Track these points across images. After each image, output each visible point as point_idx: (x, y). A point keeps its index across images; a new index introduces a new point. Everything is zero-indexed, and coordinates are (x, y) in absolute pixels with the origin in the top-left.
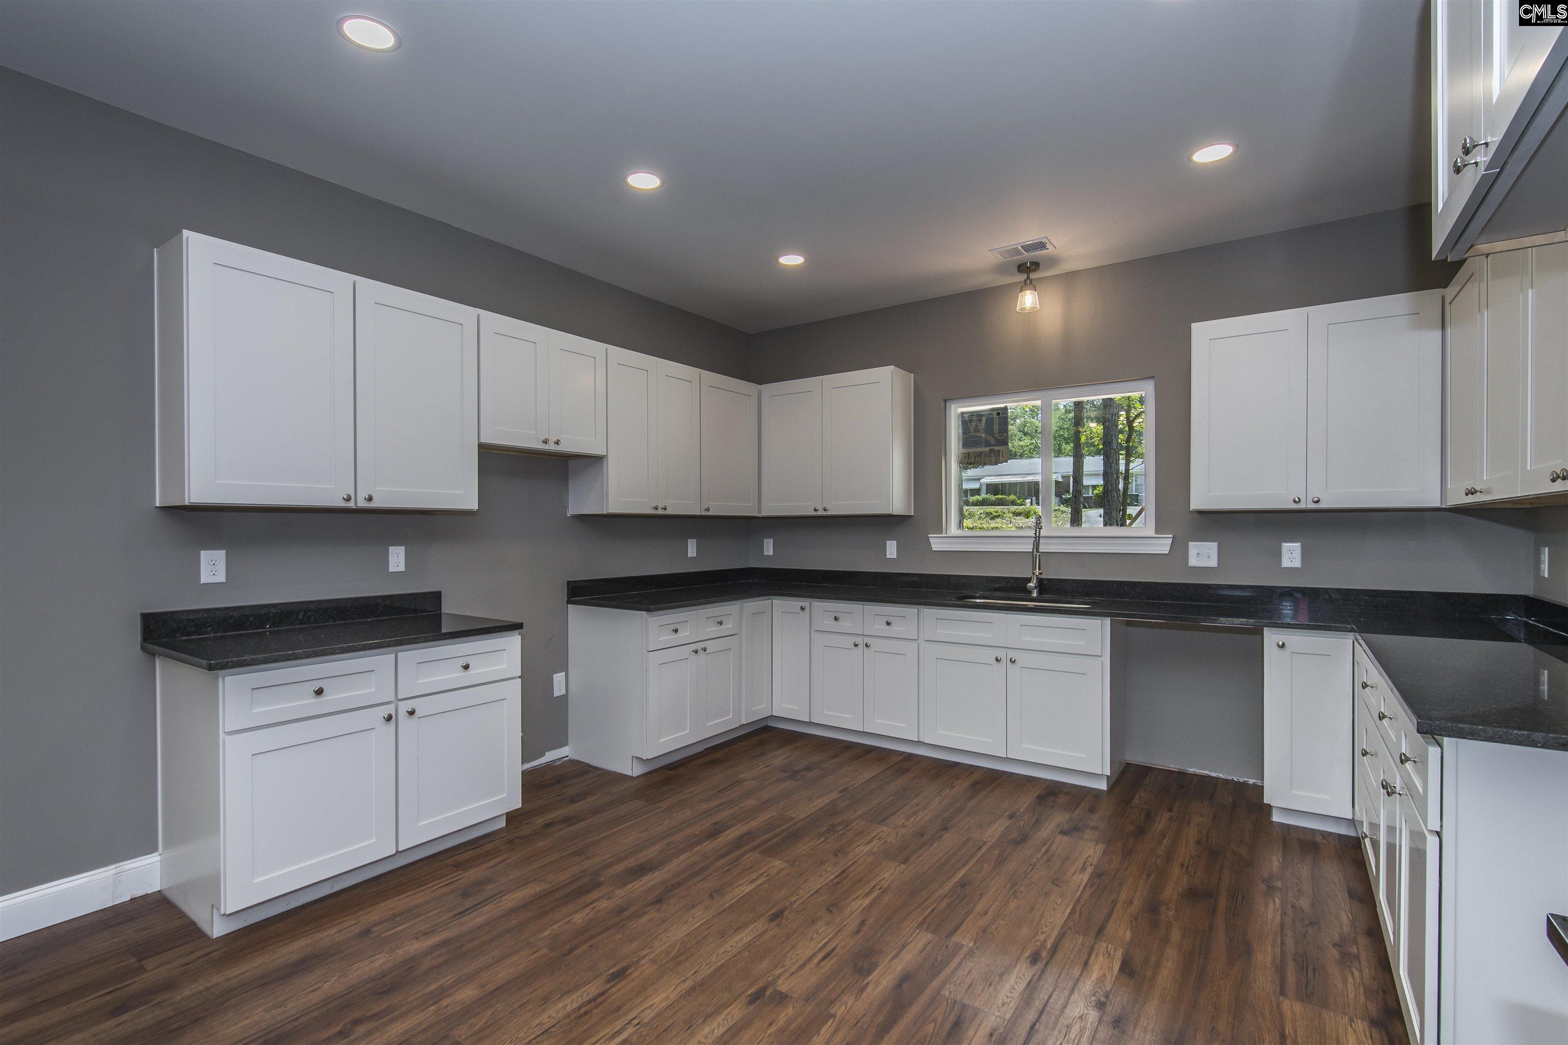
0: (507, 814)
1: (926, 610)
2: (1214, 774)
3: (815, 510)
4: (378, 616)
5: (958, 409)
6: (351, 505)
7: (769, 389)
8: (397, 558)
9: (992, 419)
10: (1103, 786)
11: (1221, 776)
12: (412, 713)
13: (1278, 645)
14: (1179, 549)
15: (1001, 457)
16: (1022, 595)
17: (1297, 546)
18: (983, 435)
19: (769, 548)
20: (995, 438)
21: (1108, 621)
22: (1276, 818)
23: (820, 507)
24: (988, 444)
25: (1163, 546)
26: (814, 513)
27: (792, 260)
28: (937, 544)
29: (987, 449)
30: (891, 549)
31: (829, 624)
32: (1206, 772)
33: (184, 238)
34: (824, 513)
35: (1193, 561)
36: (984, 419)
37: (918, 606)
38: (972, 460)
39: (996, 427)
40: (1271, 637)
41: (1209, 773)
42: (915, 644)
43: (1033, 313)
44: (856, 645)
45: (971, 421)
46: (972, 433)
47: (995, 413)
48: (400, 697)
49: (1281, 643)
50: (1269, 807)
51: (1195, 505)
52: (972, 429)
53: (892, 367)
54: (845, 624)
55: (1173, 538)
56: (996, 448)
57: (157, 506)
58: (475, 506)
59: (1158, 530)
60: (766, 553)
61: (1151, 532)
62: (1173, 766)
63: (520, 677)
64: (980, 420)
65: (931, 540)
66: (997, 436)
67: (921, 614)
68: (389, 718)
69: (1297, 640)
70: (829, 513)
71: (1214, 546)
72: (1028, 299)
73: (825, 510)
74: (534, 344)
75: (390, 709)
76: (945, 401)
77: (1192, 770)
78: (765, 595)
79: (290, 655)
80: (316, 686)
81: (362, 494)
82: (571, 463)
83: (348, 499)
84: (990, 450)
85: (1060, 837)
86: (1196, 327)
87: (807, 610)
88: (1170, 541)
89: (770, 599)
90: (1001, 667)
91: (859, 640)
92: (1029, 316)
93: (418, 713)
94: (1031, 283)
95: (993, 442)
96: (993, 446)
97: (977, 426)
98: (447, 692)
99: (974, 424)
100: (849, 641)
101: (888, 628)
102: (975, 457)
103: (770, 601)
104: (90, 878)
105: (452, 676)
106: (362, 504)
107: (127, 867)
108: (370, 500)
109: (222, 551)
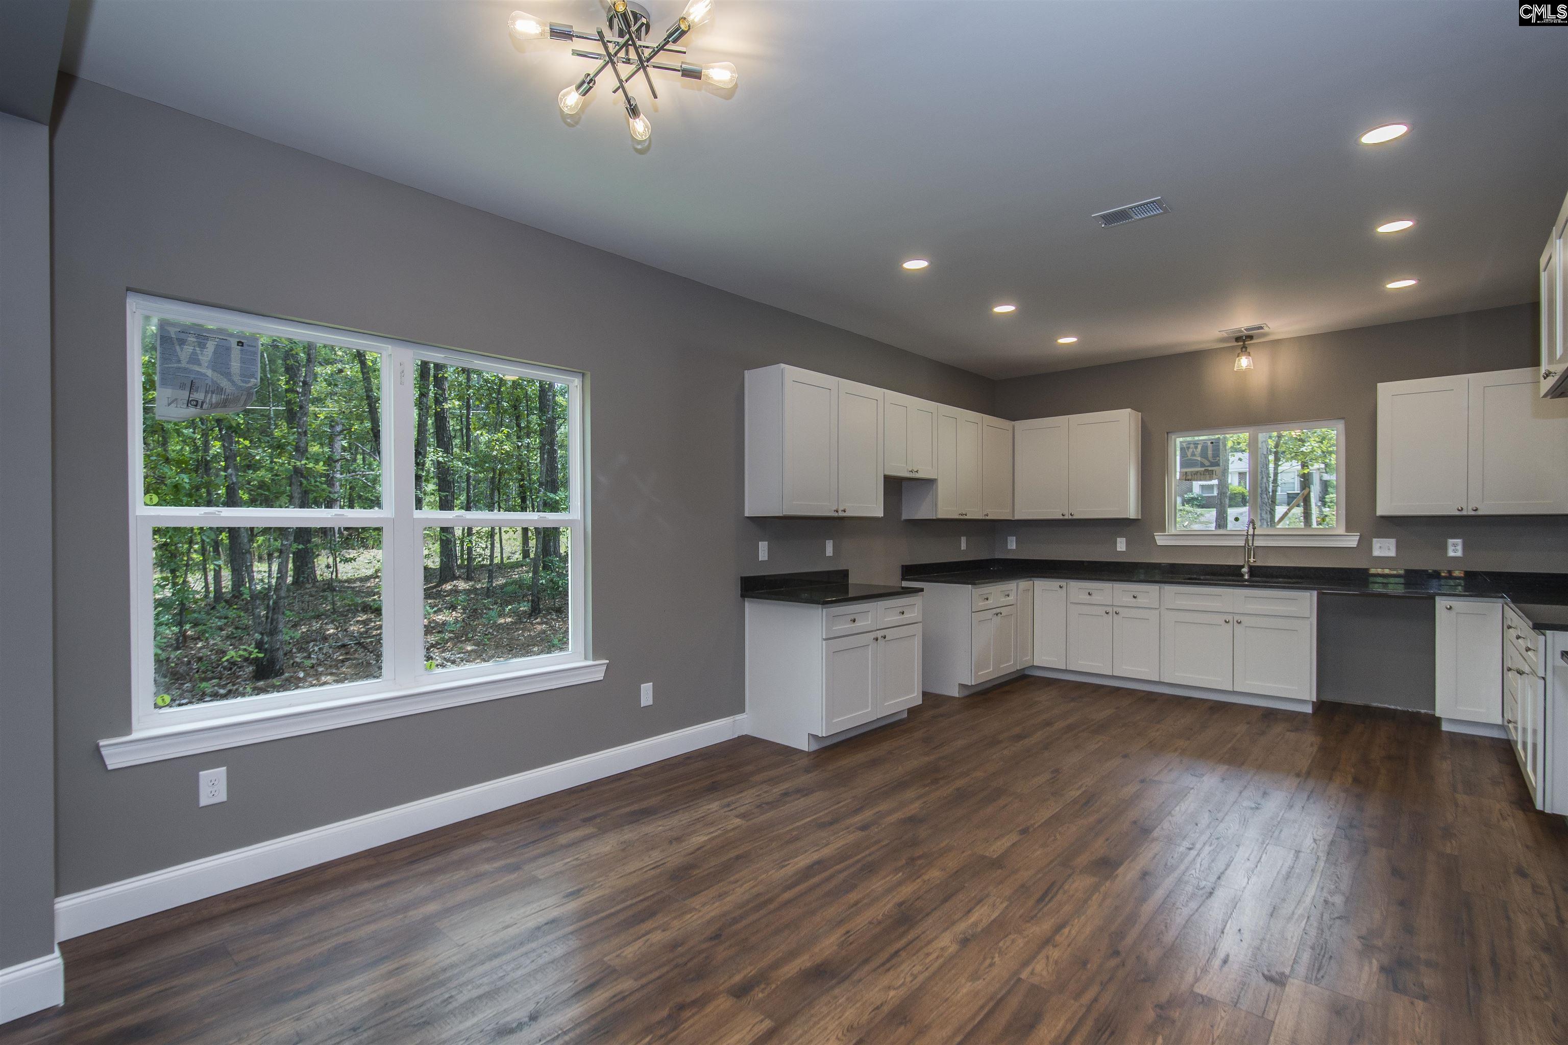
0: (908, 709)
1: (1166, 587)
2: (1393, 707)
3: (1063, 515)
5: (1179, 441)
6: (837, 514)
7: (1021, 425)
8: (829, 548)
9: (1207, 447)
10: (1309, 709)
11: (1399, 708)
12: (884, 638)
13: (1447, 608)
14: (1365, 544)
15: (1214, 475)
16: (1239, 578)
17: (1459, 541)
18: (1199, 459)
19: (1012, 543)
20: (1209, 461)
21: (1315, 593)
22: (1445, 727)
23: (1066, 512)
24: (1203, 465)
25: (1352, 541)
26: (1062, 517)
27: (1067, 340)
28: (1161, 540)
29: (1203, 469)
30: (1121, 545)
31: (1084, 597)
32: (1386, 706)
33: (782, 368)
34: (1070, 517)
35: (1376, 553)
36: (1200, 447)
37: (1160, 585)
38: (1189, 477)
39: (1210, 452)
40: (1441, 603)
41: (1389, 706)
42: (1157, 612)
43: (1248, 370)
44: (1107, 613)
45: (1188, 448)
46: (1189, 457)
47: (1209, 443)
48: (878, 628)
49: (1448, 607)
50: (1439, 719)
51: (1379, 512)
52: (1189, 454)
53: (1129, 410)
54: (1097, 598)
55: (1361, 536)
56: (1210, 468)
57: (745, 514)
58: (882, 515)
59: (1348, 529)
60: (1009, 547)
61: (1341, 530)
62: (1359, 702)
63: (921, 622)
64: (1196, 448)
65: (1156, 537)
66: (1210, 459)
67: (1162, 590)
68: (876, 639)
69: (1462, 605)
70: (1074, 517)
71: (1392, 542)
72: (1244, 362)
73: (1071, 515)
75: (876, 634)
76: (1167, 433)
77: (1375, 704)
78: (1028, 577)
80: (853, 617)
81: (841, 508)
82: (904, 484)
83: (836, 511)
84: (1206, 470)
85: (1288, 733)
86: (1381, 386)
87: (1064, 589)
88: (1357, 538)
89: (1031, 580)
90: (1229, 626)
91: (1109, 609)
92: (1244, 373)
93: (886, 638)
94: (1246, 351)
95: (1207, 463)
96: (1207, 467)
97: (1193, 452)
98: (895, 627)
99: (1191, 450)
100: (1101, 611)
101: (1134, 600)
102: (1192, 475)
103: (1032, 582)
104: (724, 722)
105: (893, 618)
106: (841, 514)
107: (737, 718)
108: (844, 511)
109: (767, 543)
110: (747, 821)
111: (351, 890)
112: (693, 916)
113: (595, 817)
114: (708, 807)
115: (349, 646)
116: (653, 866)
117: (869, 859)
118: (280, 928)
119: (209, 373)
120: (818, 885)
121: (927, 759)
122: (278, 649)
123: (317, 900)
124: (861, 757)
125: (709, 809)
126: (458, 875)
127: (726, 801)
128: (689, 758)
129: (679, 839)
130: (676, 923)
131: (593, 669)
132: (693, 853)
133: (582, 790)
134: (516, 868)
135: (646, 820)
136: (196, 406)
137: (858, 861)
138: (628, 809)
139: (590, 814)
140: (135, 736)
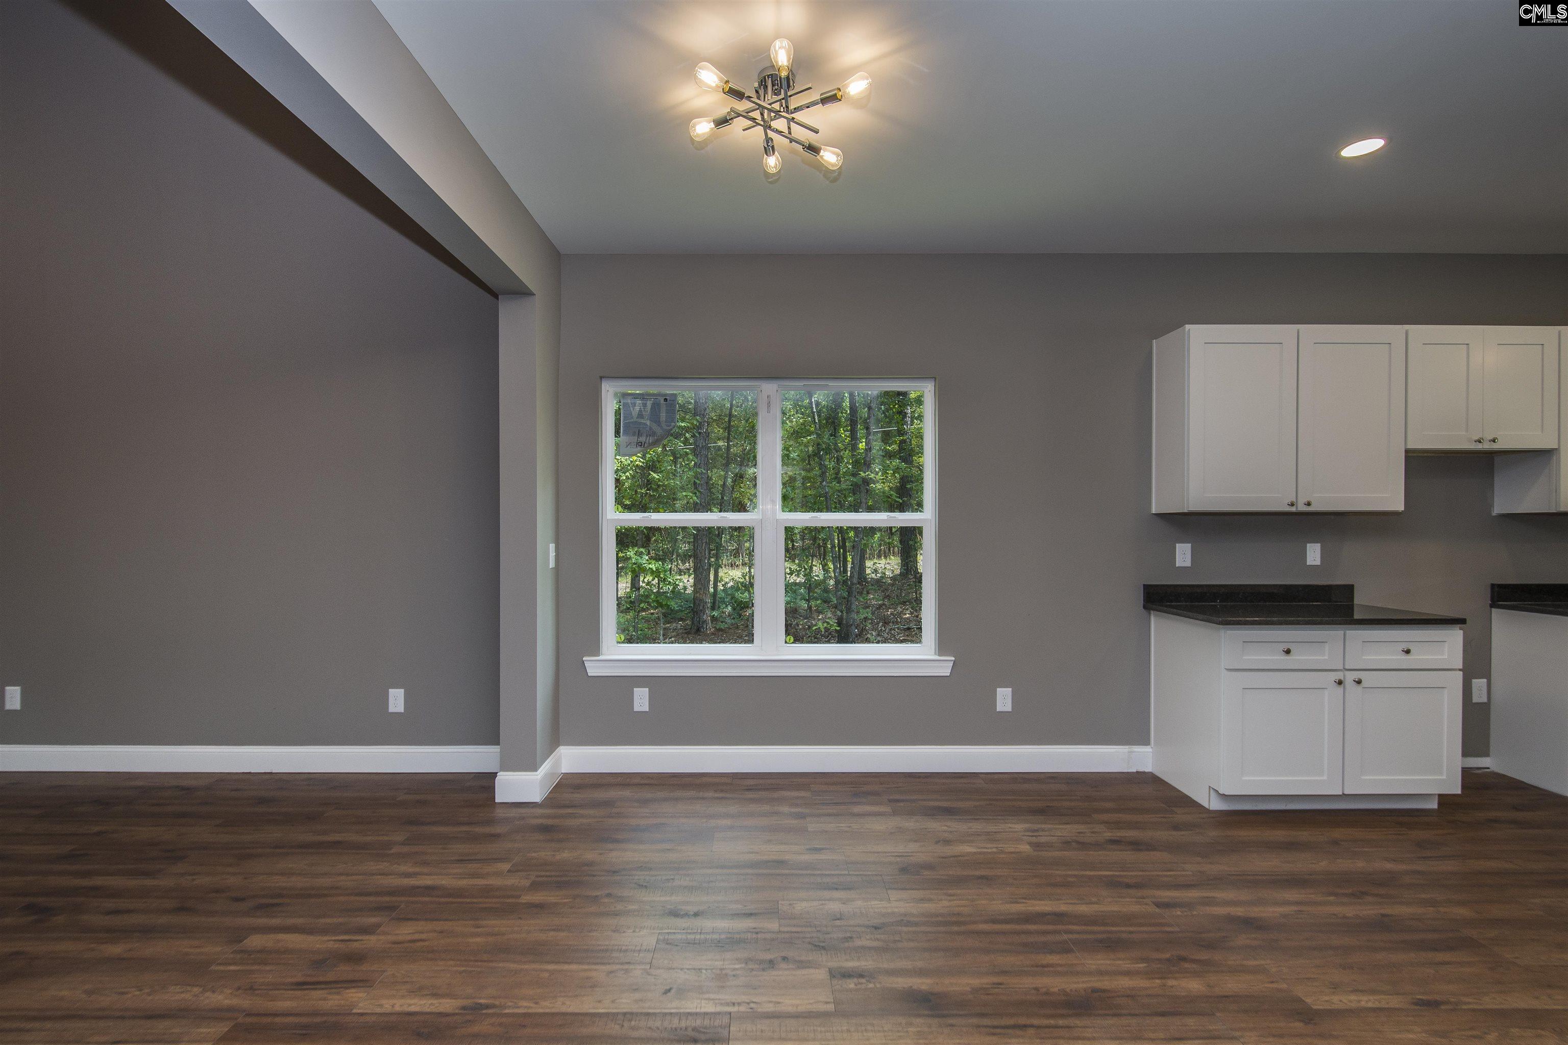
4: (1299, 602)
6: (1293, 509)
8: (1314, 554)
12: (1359, 682)
33: (1187, 330)
48: (1347, 667)
57: (1154, 513)
58: (1401, 507)
63: (1460, 670)
68: (1340, 683)
74: (1465, 345)
75: (1339, 676)
79: (1269, 621)
80: (1286, 646)
81: (1301, 501)
82: (1498, 459)
83: (1292, 505)
93: (1364, 684)
98: (1391, 669)
104: (1114, 750)
105: (1394, 657)
106: (1302, 508)
107: (1136, 750)
108: (1309, 504)
109: (1189, 545)
110: (1035, 851)
111: (701, 794)
112: (879, 904)
113: (898, 801)
114: (1013, 826)
115: (912, 630)
116: (901, 854)
117: (1124, 936)
118: (645, 802)
119: (648, 423)
120: (1029, 933)
121: (1389, 866)
122: (852, 625)
123: (679, 794)
124: (1279, 834)
125: (1010, 828)
126: (766, 808)
127: (1036, 826)
128: (1052, 778)
129: (947, 842)
130: (859, 903)
131: (936, 664)
132: (943, 858)
133: (919, 777)
134: (802, 816)
135: (940, 817)
136: (641, 446)
137: (1109, 932)
138: (936, 804)
139: (897, 797)
140: (601, 658)
